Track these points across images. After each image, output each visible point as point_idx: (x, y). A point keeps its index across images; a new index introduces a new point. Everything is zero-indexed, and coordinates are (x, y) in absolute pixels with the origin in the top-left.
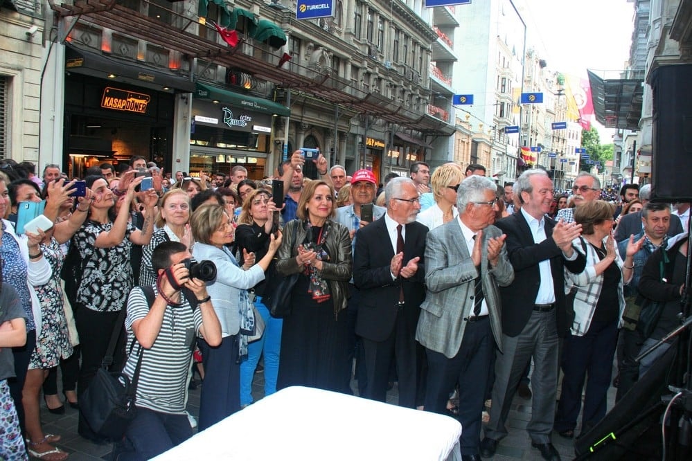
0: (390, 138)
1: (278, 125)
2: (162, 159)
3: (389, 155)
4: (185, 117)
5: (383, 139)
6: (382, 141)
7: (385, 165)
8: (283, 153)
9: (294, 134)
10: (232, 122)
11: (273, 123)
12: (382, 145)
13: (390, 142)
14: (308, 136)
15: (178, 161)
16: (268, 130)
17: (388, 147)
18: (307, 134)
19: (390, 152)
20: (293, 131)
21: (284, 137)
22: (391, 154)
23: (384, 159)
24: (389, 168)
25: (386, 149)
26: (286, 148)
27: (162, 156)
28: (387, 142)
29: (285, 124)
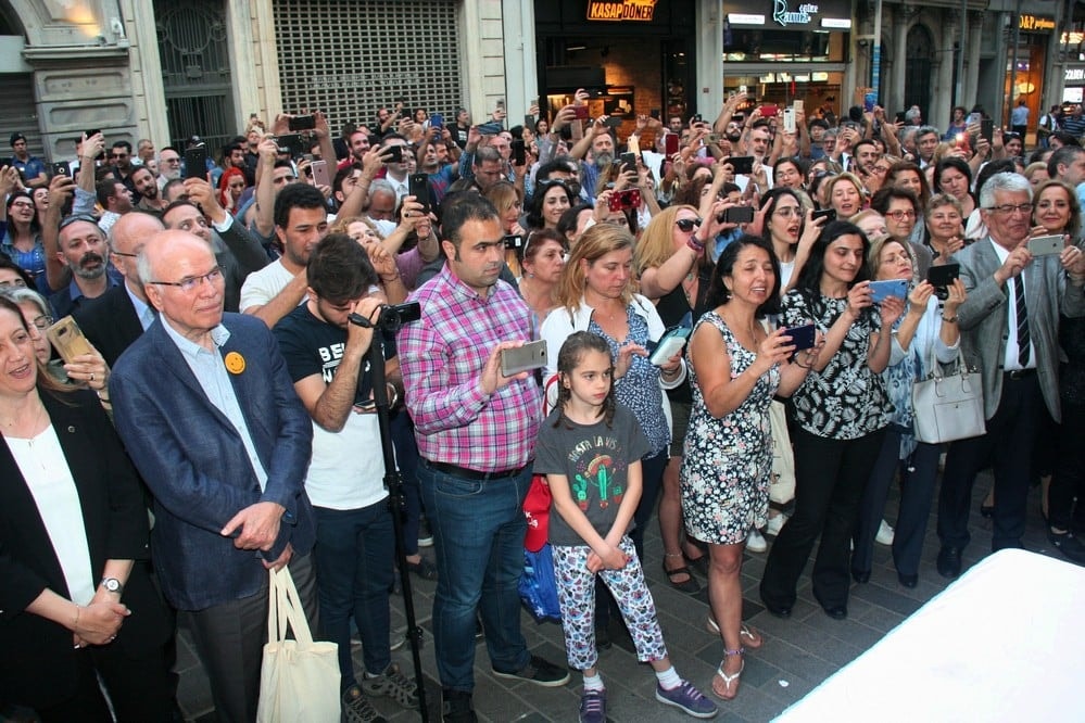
0: (1066, 9)
1: (863, 15)
2: (681, 89)
3: (1063, 41)
4: (713, 19)
5: (1052, 11)
6: (1049, 18)
7: (1052, 61)
8: (872, 61)
9: (890, 26)
10: (787, 18)
11: (853, 11)
12: (1050, 25)
13: (1065, 16)
14: (915, 26)
15: (706, 91)
16: (846, 24)
17: (1062, 28)
18: (912, 23)
19: (1064, 34)
20: (888, 19)
21: (873, 32)
22: (1068, 38)
23: (1053, 50)
24: (1061, 67)
25: (1056, 32)
26: (877, 51)
27: (681, 85)
28: (1059, 17)
29: (874, 10)
